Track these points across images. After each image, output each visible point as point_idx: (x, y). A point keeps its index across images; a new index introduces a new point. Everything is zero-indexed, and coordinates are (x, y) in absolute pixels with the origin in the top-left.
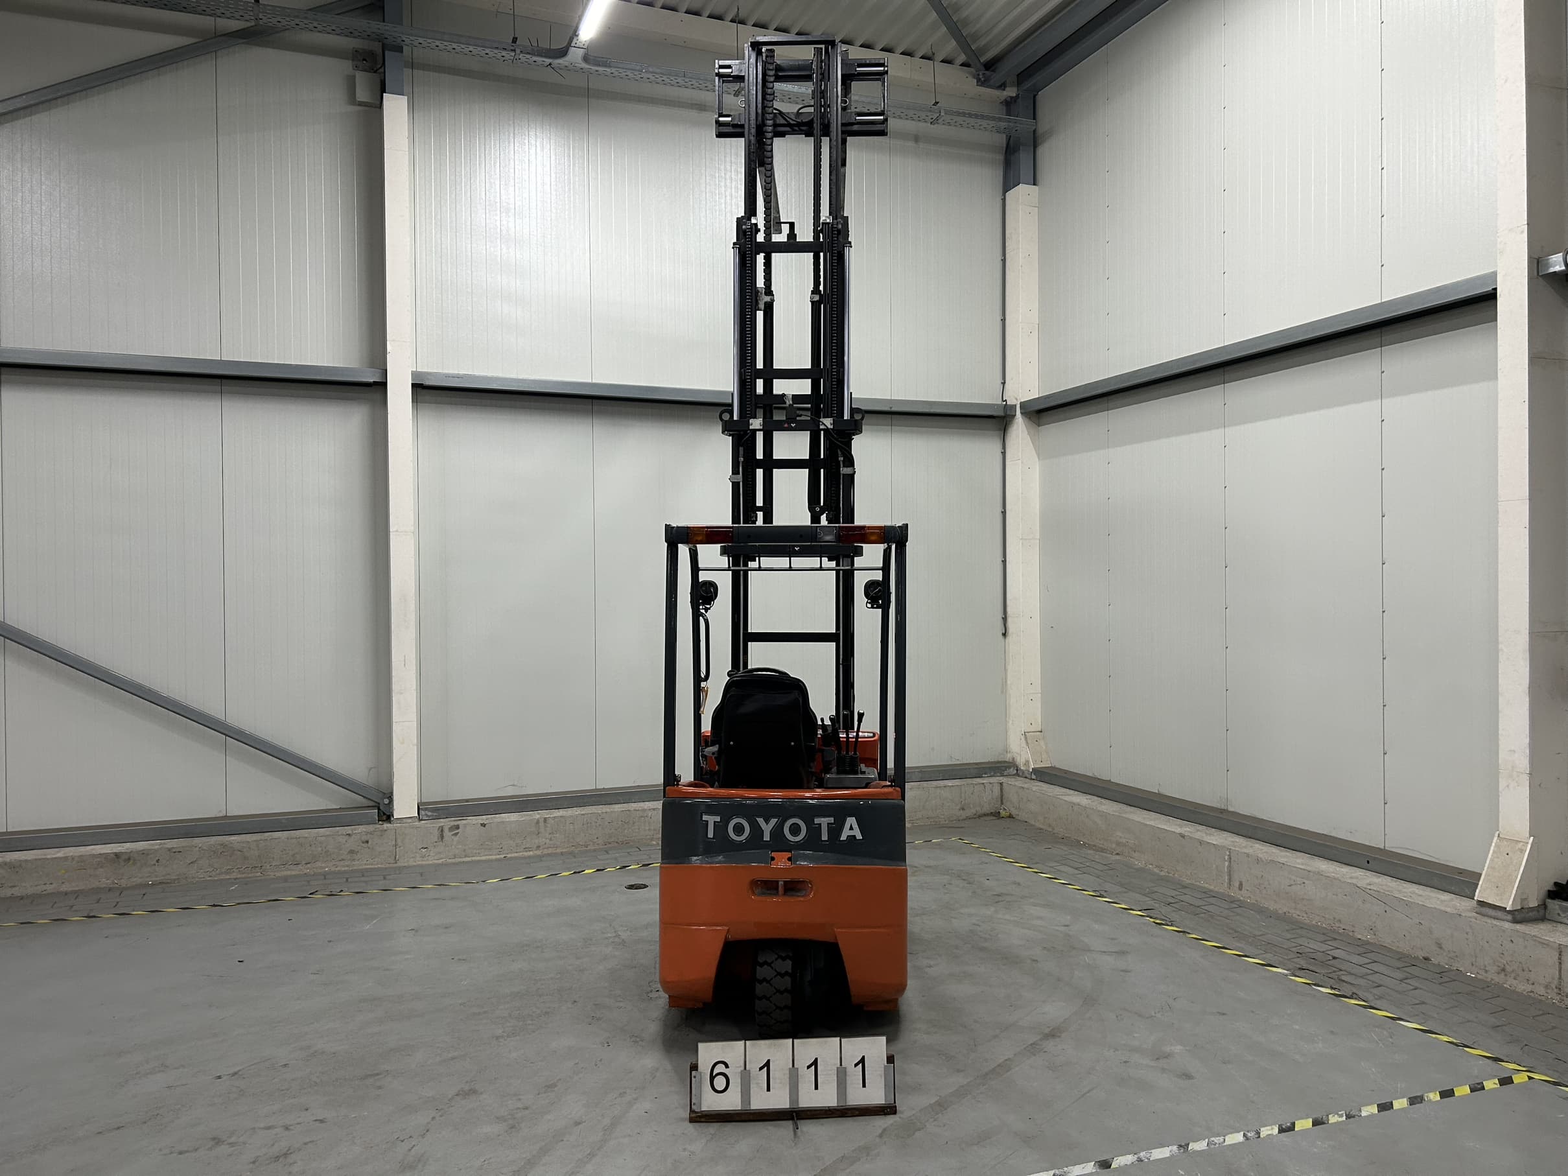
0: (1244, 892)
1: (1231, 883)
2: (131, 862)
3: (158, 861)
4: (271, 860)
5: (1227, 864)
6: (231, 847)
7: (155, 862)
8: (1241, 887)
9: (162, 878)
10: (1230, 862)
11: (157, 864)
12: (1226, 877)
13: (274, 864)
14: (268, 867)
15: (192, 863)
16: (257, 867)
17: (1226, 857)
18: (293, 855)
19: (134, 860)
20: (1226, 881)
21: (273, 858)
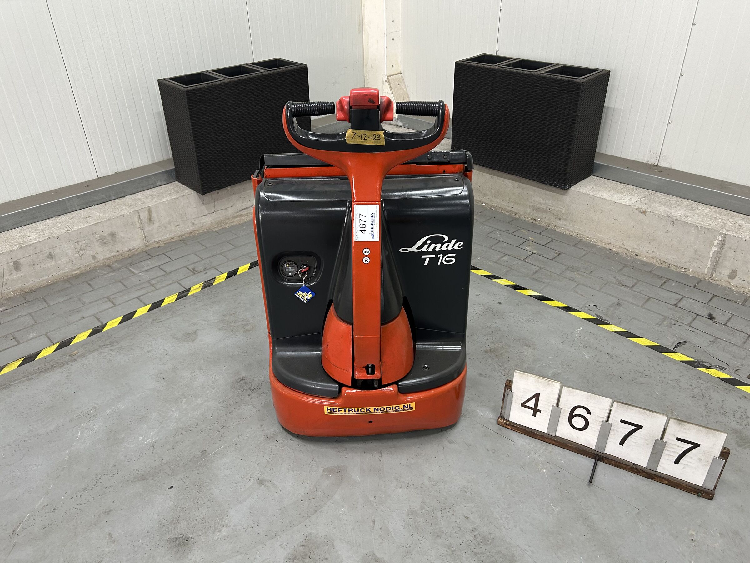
0: (736, 281)
1: (717, 269)
5: (714, 249)
8: (733, 274)
10: (722, 248)
12: (710, 263)
17: (716, 243)
20: (708, 266)
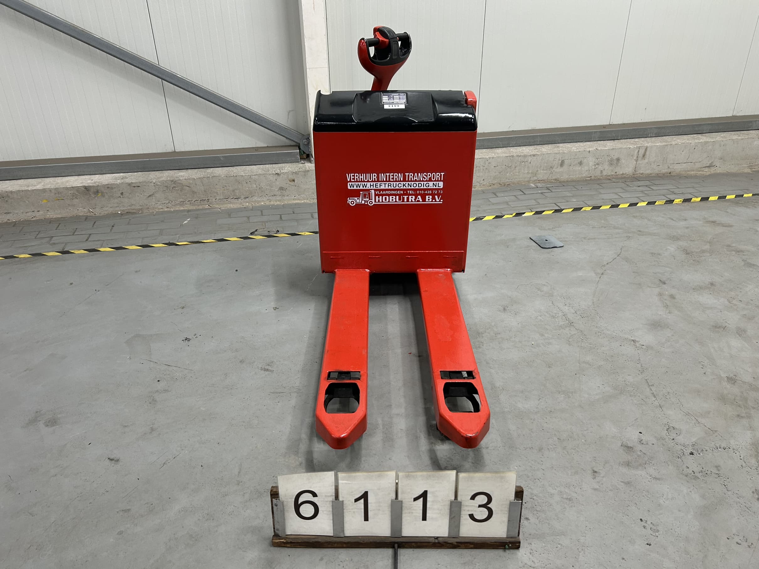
2: (100, 194)
3: (122, 194)
4: (215, 194)
6: (180, 183)
7: (120, 195)
9: (129, 208)
11: (121, 196)
13: (218, 198)
14: (214, 200)
15: (150, 196)
16: (205, 200)
18: (234, 191)
19: (102, 193)
21: (217, 193)
